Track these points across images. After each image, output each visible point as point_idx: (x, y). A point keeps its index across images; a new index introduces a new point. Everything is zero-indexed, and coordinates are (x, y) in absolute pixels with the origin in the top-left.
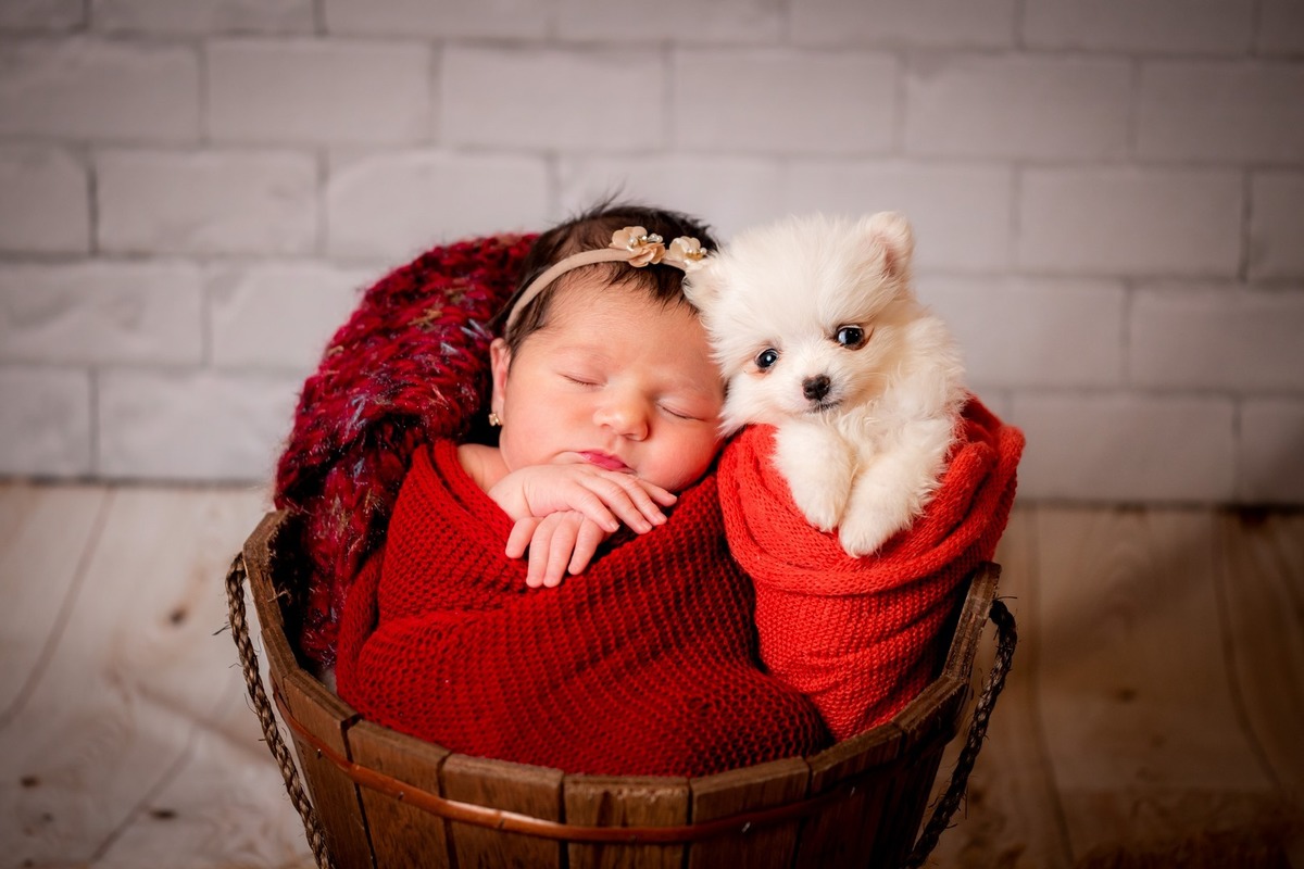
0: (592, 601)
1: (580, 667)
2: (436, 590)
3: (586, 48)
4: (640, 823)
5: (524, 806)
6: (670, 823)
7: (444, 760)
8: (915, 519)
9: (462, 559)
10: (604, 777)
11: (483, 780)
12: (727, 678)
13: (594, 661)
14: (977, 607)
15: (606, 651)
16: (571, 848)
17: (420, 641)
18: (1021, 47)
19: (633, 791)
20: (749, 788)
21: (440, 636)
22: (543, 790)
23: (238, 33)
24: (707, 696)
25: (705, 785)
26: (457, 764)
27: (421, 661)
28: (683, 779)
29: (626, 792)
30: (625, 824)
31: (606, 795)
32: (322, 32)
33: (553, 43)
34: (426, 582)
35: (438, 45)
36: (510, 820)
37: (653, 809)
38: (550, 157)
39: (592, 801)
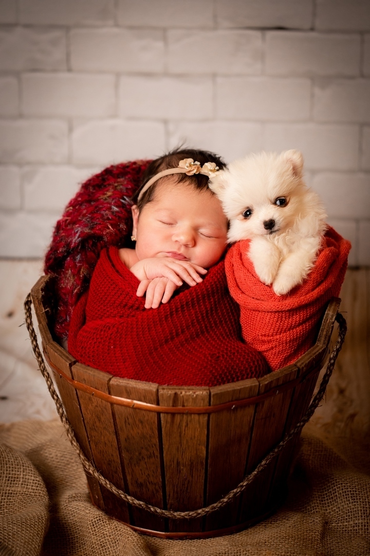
0: (171, 314)
1: (167, 341)
2: (109, 309)
3: (180, 76)
4: (190, 406)
5: (143, 398)
6: (202, 406)
7: (110, 379)
8: (304, 280)
9: (119, 297)
10: (175, 387)
11: (126, 387)
12: (227, 346)
13: (172, 338)
14: (330, 316)
15: (177, 335)
16: (162, 415)
17: (101, 330)
18: (362, 76)
19: (186, 392)
20: (234, 391)
21: (109, 329)
22: (150, 392)
23: (35, 70)
24: (219, 353)
25: (216, 390)
26: (116, 381)
27: (101, 338)
28: (207, 388)
29: (183, 393)
30: (183, 406)
31: (176, 394)
32: (70, 70)
33: (166, 74)
34: (104, 306)
35: (118, 75)
36: (137, 404)
37: (195, 399)
38: (165, 122)
39: (170, 396)
